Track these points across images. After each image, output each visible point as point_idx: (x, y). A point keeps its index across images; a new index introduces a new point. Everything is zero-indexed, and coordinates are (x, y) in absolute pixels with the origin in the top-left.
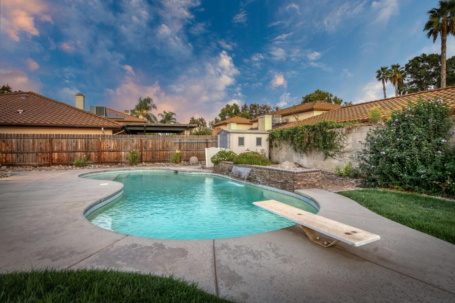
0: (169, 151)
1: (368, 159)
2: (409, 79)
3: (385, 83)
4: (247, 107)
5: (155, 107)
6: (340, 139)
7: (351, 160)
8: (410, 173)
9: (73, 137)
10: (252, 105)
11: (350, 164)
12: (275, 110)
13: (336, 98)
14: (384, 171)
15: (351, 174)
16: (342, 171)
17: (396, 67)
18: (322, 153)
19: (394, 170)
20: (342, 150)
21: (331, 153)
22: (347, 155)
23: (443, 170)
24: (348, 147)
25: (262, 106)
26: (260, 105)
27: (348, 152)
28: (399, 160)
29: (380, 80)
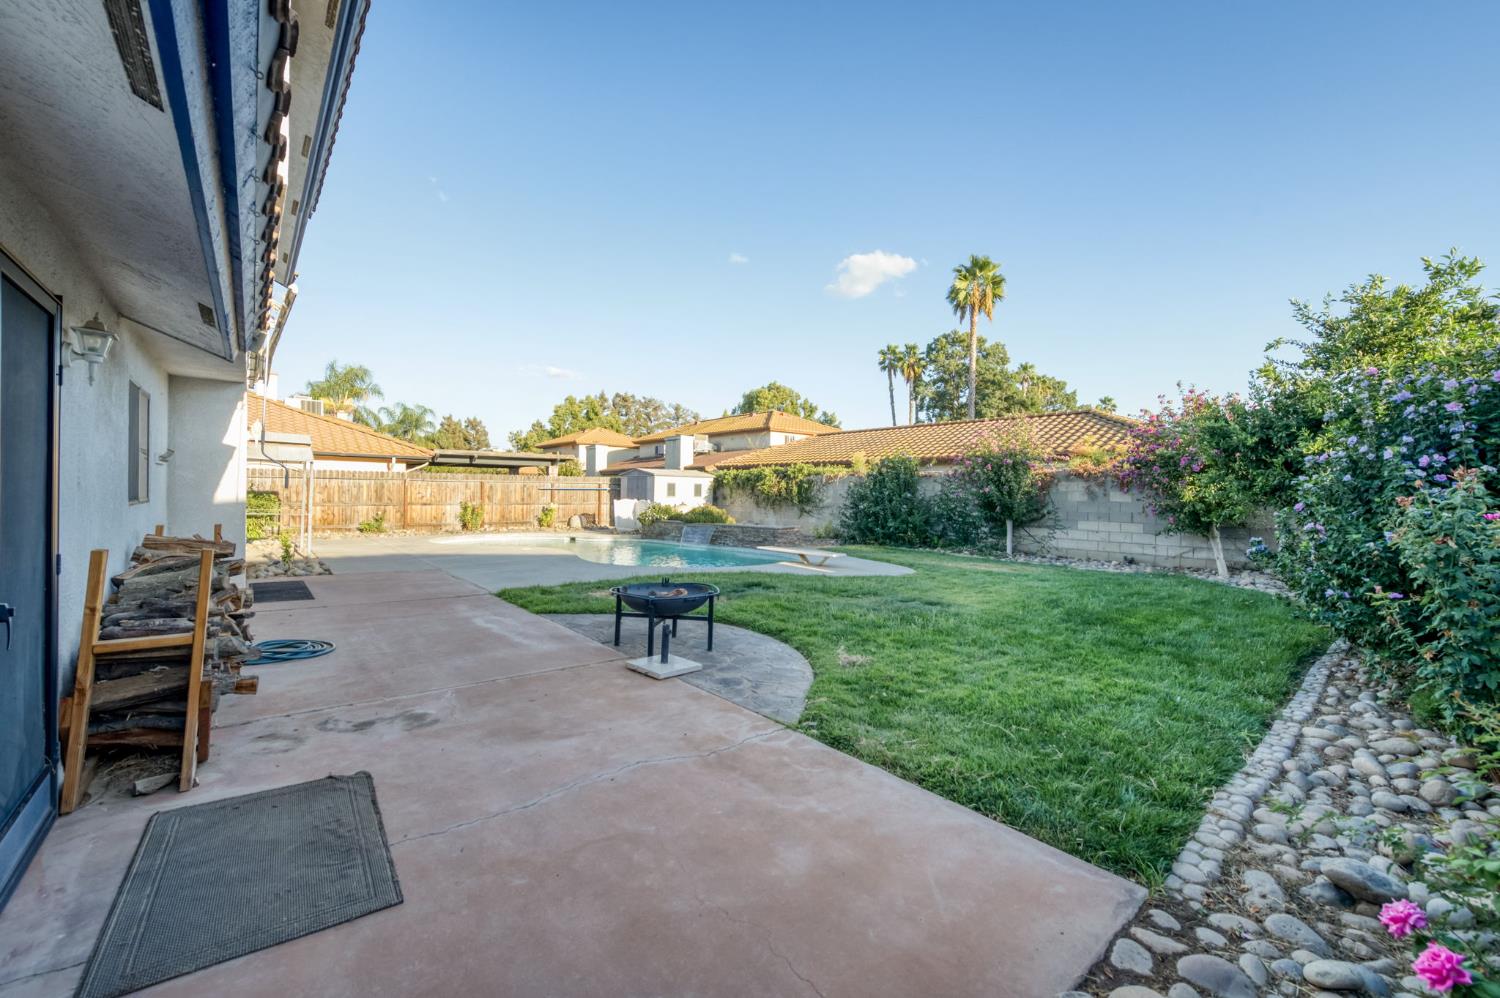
0: (534, 504)
1: (848, 515)
2: (931, 373)
3: (893, 376)
4: (606, 400)
5: (377, 391)
6: (819, 490)
7: (831, 518)
8: (883, 528)
9: (353, 476)
10: (617, 395)
11: (831, 522)
12: (673, 412)
13: (806, 401)
14: (862, 527)
15: (832, 535)
16: (821, 531)
17: (911, 349)
18: (796, 509)
19: (870, 525)
20: (821, 505)
21: (807, 508)
22: (827, 512)
23: (908, 523)
24: (827, 502)
25: (643, 401)
26: (638, 397)
27: (828, 507)
28: (874, 514)
29: (884, 368)
